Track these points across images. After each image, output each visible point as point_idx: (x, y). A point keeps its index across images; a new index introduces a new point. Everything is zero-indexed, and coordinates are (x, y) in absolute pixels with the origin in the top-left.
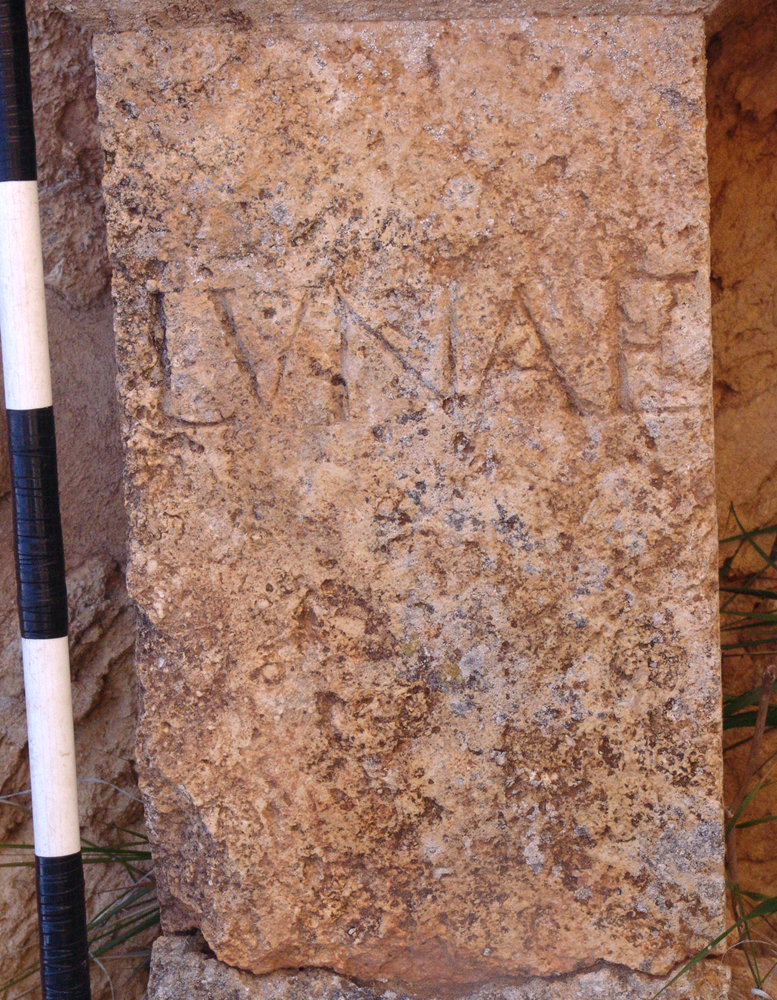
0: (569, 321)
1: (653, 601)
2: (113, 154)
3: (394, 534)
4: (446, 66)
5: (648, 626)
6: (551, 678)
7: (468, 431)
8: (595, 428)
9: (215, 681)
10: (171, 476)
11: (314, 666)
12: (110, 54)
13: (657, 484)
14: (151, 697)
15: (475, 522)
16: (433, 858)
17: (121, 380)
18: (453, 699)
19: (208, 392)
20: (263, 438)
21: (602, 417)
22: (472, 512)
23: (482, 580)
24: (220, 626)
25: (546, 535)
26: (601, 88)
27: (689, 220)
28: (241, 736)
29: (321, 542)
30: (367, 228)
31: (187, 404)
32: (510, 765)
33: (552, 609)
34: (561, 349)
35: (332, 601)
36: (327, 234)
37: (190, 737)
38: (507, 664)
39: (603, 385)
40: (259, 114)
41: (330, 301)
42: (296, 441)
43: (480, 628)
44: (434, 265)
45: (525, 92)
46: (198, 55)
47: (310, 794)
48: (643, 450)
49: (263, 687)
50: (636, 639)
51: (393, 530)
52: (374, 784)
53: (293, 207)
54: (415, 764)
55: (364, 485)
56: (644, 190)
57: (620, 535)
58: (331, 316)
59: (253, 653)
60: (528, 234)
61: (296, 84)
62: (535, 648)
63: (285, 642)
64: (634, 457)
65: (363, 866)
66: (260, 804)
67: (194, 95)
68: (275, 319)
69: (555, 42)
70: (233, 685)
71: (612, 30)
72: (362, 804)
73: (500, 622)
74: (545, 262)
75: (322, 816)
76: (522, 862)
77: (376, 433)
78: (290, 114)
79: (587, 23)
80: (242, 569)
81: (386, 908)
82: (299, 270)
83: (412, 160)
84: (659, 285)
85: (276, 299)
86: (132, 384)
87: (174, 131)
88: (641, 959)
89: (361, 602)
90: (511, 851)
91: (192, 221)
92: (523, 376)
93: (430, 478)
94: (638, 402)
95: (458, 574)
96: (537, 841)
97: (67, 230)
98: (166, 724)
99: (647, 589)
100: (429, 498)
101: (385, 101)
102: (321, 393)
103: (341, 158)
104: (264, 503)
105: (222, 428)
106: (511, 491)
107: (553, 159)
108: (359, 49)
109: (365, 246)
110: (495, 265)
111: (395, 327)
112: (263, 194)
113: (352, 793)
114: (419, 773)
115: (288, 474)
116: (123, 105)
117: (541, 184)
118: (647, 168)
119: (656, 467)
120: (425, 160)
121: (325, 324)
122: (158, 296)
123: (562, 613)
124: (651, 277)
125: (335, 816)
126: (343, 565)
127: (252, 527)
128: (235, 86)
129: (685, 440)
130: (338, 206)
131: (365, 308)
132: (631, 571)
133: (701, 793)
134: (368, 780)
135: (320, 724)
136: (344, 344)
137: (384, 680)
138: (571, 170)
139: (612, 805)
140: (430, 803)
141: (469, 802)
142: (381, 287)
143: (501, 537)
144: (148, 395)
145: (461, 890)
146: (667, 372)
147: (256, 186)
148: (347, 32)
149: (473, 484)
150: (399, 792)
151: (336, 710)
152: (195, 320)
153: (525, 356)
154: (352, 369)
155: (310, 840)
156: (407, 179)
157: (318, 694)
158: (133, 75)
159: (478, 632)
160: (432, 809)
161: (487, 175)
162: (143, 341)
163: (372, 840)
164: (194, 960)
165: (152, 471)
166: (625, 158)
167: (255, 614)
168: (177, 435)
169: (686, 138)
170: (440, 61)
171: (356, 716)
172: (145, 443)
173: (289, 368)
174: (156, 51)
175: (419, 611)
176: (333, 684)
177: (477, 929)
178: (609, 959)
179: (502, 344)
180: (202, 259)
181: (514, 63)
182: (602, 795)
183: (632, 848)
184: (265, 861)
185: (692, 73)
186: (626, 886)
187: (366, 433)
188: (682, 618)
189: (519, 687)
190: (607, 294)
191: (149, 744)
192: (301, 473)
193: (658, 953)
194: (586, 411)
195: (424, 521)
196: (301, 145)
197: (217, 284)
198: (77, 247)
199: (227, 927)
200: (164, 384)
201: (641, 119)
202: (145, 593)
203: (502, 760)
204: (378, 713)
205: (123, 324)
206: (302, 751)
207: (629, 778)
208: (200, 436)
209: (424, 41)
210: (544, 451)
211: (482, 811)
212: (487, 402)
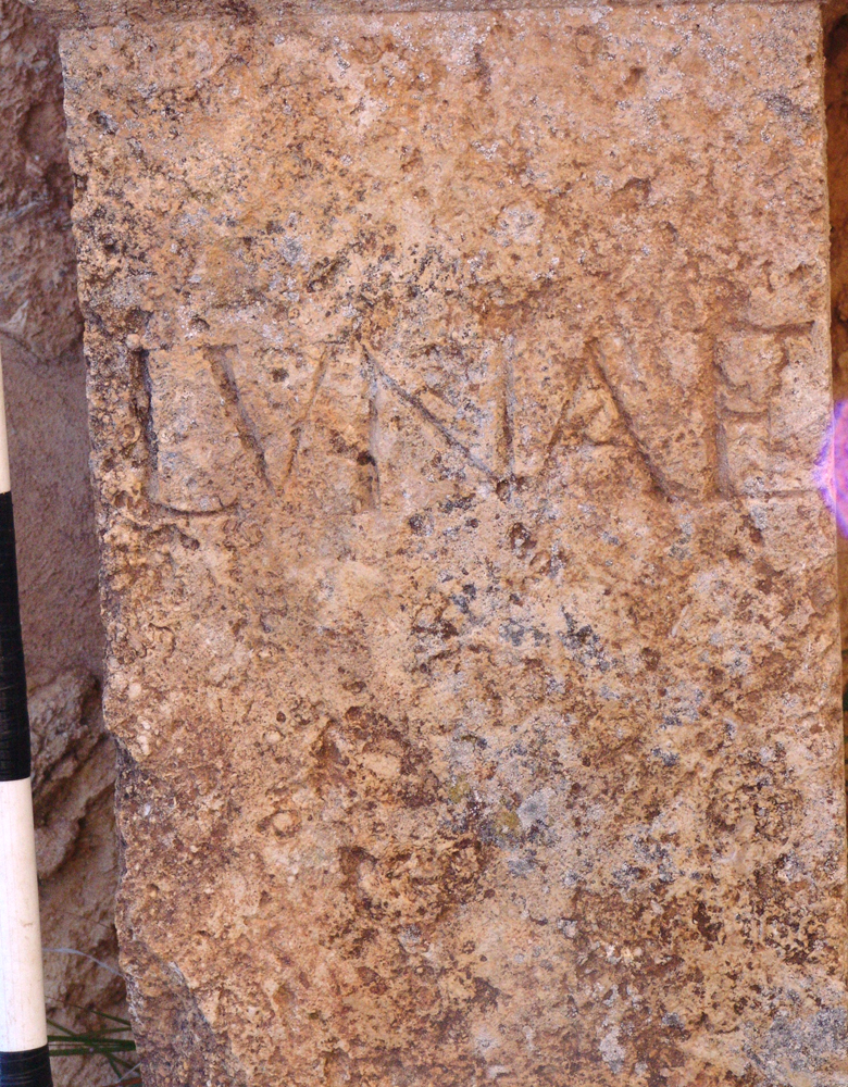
0: (653, 384)
1: (760, 732)
2: (85, 178)
3: (437, 650)
4: (498, 67)
5: (754, 764)
6: (633, 830)
7: (528, 522)
8: (686, 517)
9: (214, 833)
10: (159, 578)
11: (337, 814)
12: (82, 55)
13: (764, 587)
14: (134, 853)
15: (538, 635)
16: (486, 1053)
17: (96, 459)
18: (510, 856)
19: (203, 474)
20: (272, 529)
21: (695, 504)
22: (534, 623)
23: (546, 707)
24: (220, 765)
25: (626, 651)
26: (693, 94)
27: (803, 258)
28: (247, 901)
29: (345, 660)
30: (401, 270)
31: (178, 490)
32: (582, 938)
33: (634, 742)
34: (644, 419)
35: (359, 734)
36: (351, 277)
37: (183, 903)
38: (577, 812)
39: (697, 464)
40: (266, 129)
41: (356, 360)
42: (314, 535)
43: (544, 767)
44: (485, 315)
45: (597, 99)
46: (190, 55)
47: (333, 974)
48: (747, 545)
49: (273, 840)
50: (739, 780)
51: (435, 645)
52: (412, 961)
53: (309, 244)
54: (463, 937)
55: (398, 589)
56: (746, 220)
57: (718, 651)
58: (357, 379)
59: (261, 799)
60: (603, 275)
61: (312, 90)
62: (612, 792)
63: (300, 784)
64: (736, 553)
65: (399, 1063)
66: (271, 986)
67: (185, 104)
68: (287, 382)
69: (634, 37)
70: (236, 839)
71: (706, 22)
72: (398, 986)
73: (569, 759)
74: (623, 310)
75: (348, 1001)
76: (596, 1058)
77: (414, 524)
78: (306, 128)
79: (674, 13)
80: (247, 694)
82: (316, 321)
83: (457, 184)
84: (765, 338)
85: (288, 358)
86: (109, 464)
87: (156, 150)
89: (395, 735)
90: (584, 1045)
91: (183, 262)
92: (596, 453)
93: (481, 580)
94: (740, 485)
95: (517, 700)
96: (616, 1032)
97: (32, 265)
98: (153, 887)
99: (753, 718)
100: (480, 606)
101: (423, 113)
102: (344, 475)
103: (368, 183)
104: (273, 611)
105: (220, 519)
106: (583, 597)
107: (632, 183)
108: (390, 47)
109: (398, 292)
110: (561, 314)
111: (437, 392)
112: (271, 227)
113: (384, 973)
114: (470, 947)
115: (304, 576)
116: (97, 118)
117: (618, 214)
118: (750, 193)
119: (763, 566)
120: (473, 185)
121: (350, 389)
122: (141, 354)
123: (647, 748)
124: (756, 328)
125: (364, 1001)
126: (373, 689)
127: (260, 642)
128: (236, 94)
129: (799, 532)
130: (364, 242)
131: (400, 369)
132: (732, 695)
133: (821, 972)
134: (404, 957)
135: (344, 886)
136: (373, 413)
137: (423, 831)
138: (654, 197)
139: (710, 988)
140: (482, 985)
141: (530, 984)
142: (420, 343)
143: (569, 653)
144: (129, 478)
146: (776, 447)
147: (263, 218)
148: (375, 26)
149: (535, 587)
150: (444, 971)
151: (364, 869)
152: (187, 384)
153: (600, 427)
154: (384, 444)
155: (333, 1030)
156: (451, 208)
157: (342, 850)
158: (110, 80)
159: (541, 771)
160: (485, 993)
161: (551, 202)
162: (123, 411)
163: (410, 1030)
165: (134, 573)
166: (722, 181)
167: (262, 750)
168: (166, 528)
169: (799, 155)
170: (492, 62)
171: (390, 876)
172: (127, 537)
173: (305, 443)
174: (138, 50)
175: (468, 746)
176: (361, 837)
179: (570, 414)
180: (195, 308)
181: (584, 63)
182: (697, 975)
183: (733, 1041)
184: (276, 1057)
185: (806, 74)
187: (401, 524)
188: (797, 754)
189: (593, 841)
190: (701, 349)
191: (132, 911)
192: (320, 574)
194: (675, 495)
195: (474, 634)
196: (319, 166)
197: (214, 339)
198: (45, 287)
200: (148, 464)
201: (742, 132)
202: (125, 724)
203: (572, 931)
204: (414, 874)
205: (98, 389)
206: (322, 920)
207: (730, 953)
208: (194, 528)
209: (472, 36)
210: (623, 546)
211: (547, 995)
212: (551, 485)
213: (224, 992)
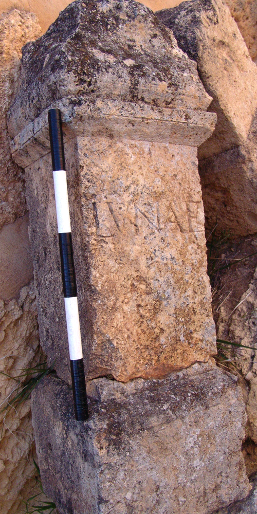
0: (180, 211)
1: (199, 275)
2: (83, 167)
3: (151, 263)
4: (153, 153)
5: (199, 281)
6: (183, 295)
7: (164, 237)
8: (186, 236)
9: (114, 304)
11: (135, 298)
12: (82, 141)
13: (198, 248)
14: (99, 311)
15: (166, 259)
16: (163, 343)
18: (165, 303)
19: (108, 228)
20: (121, 239)
21: (188, 233)
22: (166, 256)
23: (168, 273)
24: (114, 290)
25: (180, 261)
26: (181, 160)
27: (199, 190)
28: (121, 318)
29: (135, 266)
30: (140, 188)
31: (104, 232)
32: (176, 317)
33: (182, 278)
34: (179, 218)
35: (138, 281)
36: (132, 190)
37: (109, 320)
38: (174, 293)
39: (187, 226)
40: (116, 160)
41: (133, 206)
42: (129, 240)
45: (168, 159)
46: (101, 144)
47: (137, 331)
48: (195, 240)
49: (125, 305)
50: (197, 284)
51: (150, 262)
52: (150, 326)
53: (125, 182)
54: (158, 320)
55: (144, 251)
56: (191, 183)
57: (193, 260)
58: (134, 209)
59: (122, 296)
60: (171, 191)
61: (122, 153)
62: (179, 288)
63: (128, 292)
64: (194, 242)
65: (148, 348)
66: (126, 336)
67: (101, 154)
68: (122, 210)
69: (173, 149)
70: (118, 305)
71: (183, 149)
72: (148, 332)
73: (172, 283)
74: (175, 198)
75: (140, 337)
76: (180, 341)
77: (145, 238)
78: (122, 160)
79: (178, 146)
80: (118, 274)
81: (154, 358)
82: (127, 198)
83: (148, 173)
84: (195, 204)
85: (122, 205)
86: (89, 227)
87: (97, 162)
88: (203, 359)
89: (144, 280)
90: (178, 338)
91: (102, 184)
92: (173, 224)
93: (157, 249)
94: (193, 229)
96: (183, 335)
98: (103, 318)
99: (198, 272)
100: (157, 253)
101: (141, 159)
102: (133, 228)
103: (134, 172)
104: (123, 256)
105: (111, 238)
106: (173, 251)
107: (174, 175)
108: (136, 147)
110: (165, 198)
111: (147, 212)
112: (118, 179)
113: (145, 330)
115: (127, 249)
116: (85, 154)
117: (172, 180)
118: (191, 178)
119: (198, 244)
120: (150, 173)
121: (133, 211)
122: (94, 204)
123: (184, 279)
124: (194, 202)
125: (142, 336)
126: (140, 271)
127: (120, 263)
128: (110, 152)
129: (202, 238)
130: (134, 183)
131: (142, 208)
132: (195, 268)
133: (210, 318)
134: (148, 326)
135: (137, 313)
136: (137, 216)
137: (150, 299)
138: (177, 178)
139: (196, 323)
140: (161, 329)
142: (143, 203)
143: (171, 262)
144: (94, 229)
145: (168, 350)
146: (198, 223)
147: (116, 177)
148: (133, 142)
149: (165, 249)
150: (155, 328)
151: (141, 309)
152: (104, 210)
153: (172, 219)
154: (139, 222)
155: (137, 343)
156: (147, 177)
157: (137, 305)
158: (87, 147)
159: (168, 285)
160: (162, 330)
161: (162, 178)
162: (92, 215)
163: (150, 341)
164: (111, 382)
165: (95, 250)
166: (187, 176)
167: (122, 286)
168: (101, 240)
170: (152, 151)
171: (145, 310)
172: (94, 242)
173: (126, 222)
174: (92, 142)
175: (156, 282)
176: (140, 302)
177: (173, 359)
178: (198, 360)
179: (168, 217)
180: (105, 194)
181: (165, 153)
182: (194, 322)
183: (200, 333)
184: (128, 351)
186: (200, 342)
187: (143, 238)
189: (177, 298)
190: (186, 205)
191: (99, 324)
192: (130, 248)
193: (206, 357)
194: (184, 232)
195: (156, 259)
196: (125, 168)
197: (108, 201)
199: (120, 371)
200: (97, 226)
202: (96, 283)
203: (175, 316)
204: (149, 308)
205: (86, 211)
206: (134, 320)
207: (198, 316)
208: (107, 240)
209: (148, 146)
210: (178, 241)
211: (172, 329)
212: (166, 230)
213: (118, 339)
